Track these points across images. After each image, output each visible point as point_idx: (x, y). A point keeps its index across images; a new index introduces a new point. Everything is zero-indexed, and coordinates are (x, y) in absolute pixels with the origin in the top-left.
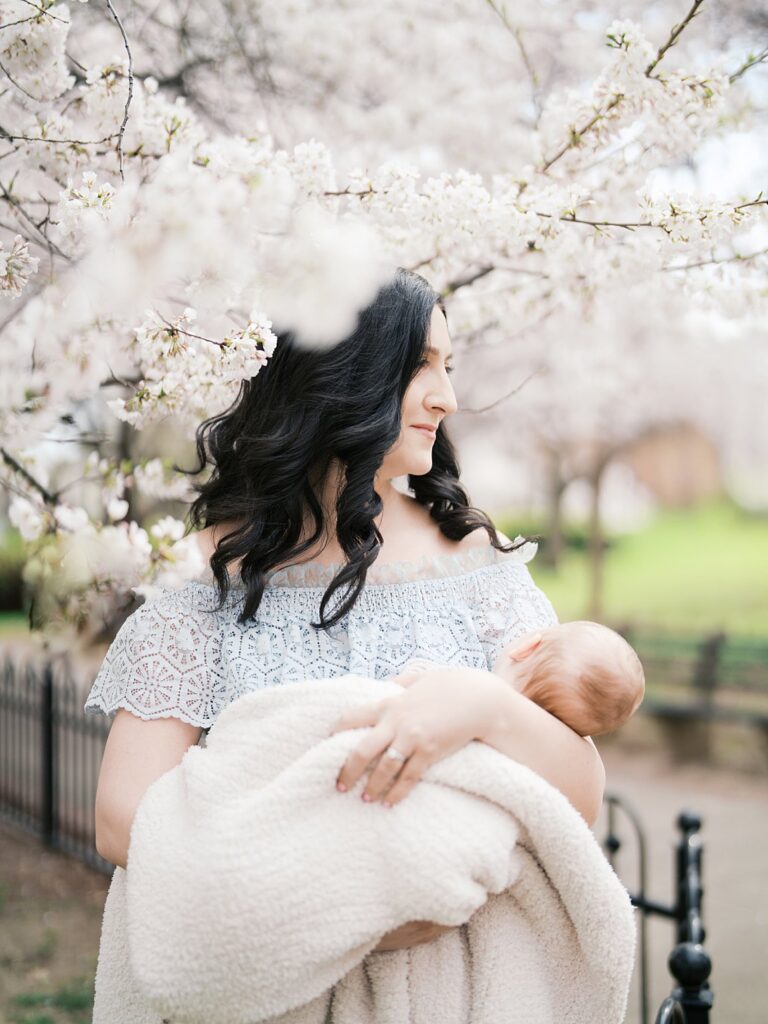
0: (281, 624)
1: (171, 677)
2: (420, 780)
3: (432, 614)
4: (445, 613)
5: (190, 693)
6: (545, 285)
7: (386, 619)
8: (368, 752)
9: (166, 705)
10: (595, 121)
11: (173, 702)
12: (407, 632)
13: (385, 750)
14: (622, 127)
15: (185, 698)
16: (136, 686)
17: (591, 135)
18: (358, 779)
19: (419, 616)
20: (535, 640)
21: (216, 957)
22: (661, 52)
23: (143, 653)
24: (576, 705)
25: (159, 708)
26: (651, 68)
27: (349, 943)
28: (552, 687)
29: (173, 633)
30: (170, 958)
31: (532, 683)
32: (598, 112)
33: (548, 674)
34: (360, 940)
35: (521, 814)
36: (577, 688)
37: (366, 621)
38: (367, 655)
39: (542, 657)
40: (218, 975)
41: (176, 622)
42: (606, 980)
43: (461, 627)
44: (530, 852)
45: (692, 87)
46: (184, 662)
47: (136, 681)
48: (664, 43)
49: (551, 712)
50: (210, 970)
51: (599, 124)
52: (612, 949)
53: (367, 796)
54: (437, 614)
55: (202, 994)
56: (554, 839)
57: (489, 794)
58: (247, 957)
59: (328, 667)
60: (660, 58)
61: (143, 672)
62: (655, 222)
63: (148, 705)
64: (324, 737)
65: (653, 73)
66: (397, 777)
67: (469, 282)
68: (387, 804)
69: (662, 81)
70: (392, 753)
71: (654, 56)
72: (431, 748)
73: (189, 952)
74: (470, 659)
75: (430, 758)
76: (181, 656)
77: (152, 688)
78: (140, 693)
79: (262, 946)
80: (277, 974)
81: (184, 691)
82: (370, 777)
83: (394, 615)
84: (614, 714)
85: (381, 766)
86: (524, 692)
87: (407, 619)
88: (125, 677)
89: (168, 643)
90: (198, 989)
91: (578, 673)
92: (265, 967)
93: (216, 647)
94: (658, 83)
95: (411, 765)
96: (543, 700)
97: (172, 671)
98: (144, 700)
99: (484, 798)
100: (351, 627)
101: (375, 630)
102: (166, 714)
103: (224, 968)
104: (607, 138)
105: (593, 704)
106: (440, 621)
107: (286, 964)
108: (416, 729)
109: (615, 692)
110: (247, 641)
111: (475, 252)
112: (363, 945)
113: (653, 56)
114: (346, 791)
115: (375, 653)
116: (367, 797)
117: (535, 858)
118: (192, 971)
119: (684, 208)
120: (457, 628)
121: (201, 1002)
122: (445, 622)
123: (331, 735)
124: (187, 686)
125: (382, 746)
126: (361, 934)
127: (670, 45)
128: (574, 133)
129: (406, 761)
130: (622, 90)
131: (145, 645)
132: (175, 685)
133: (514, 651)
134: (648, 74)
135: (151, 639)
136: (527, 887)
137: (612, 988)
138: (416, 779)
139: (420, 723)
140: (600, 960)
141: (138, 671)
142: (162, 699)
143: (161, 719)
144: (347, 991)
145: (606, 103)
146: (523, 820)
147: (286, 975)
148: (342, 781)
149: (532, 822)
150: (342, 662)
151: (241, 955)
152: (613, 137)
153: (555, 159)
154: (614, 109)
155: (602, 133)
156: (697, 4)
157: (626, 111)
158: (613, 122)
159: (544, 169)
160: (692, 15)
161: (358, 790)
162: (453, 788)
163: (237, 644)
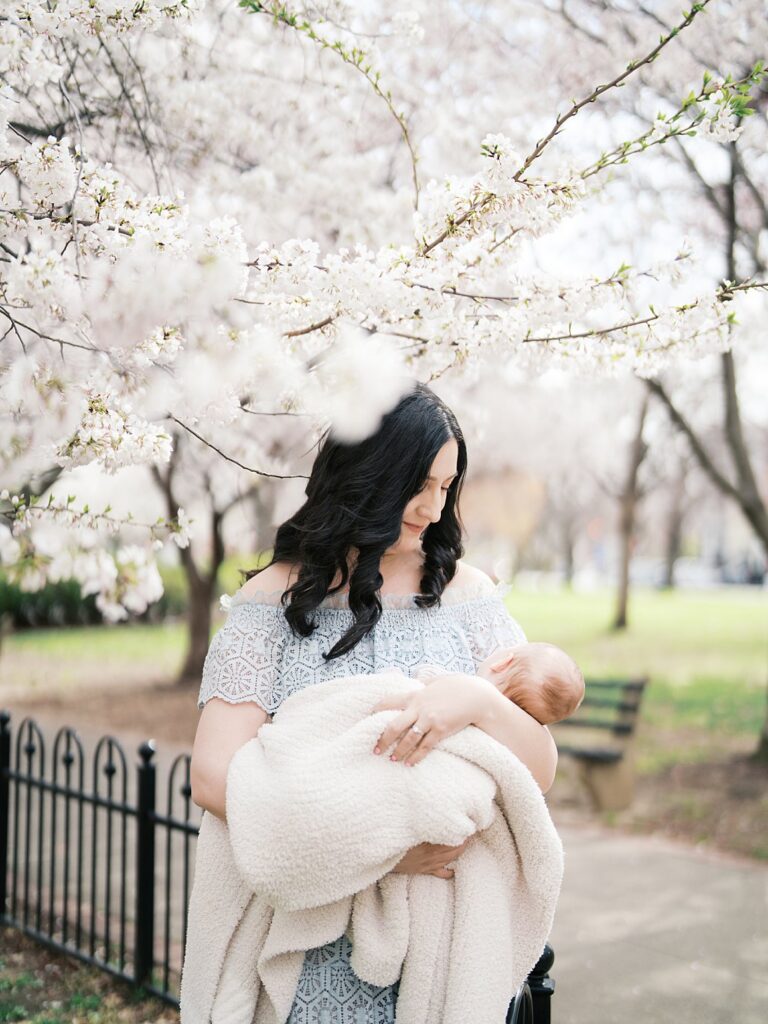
0: (327, 634)
1: (249, 673)
2: (434, 748)
3: (436, 629)
4: (445, 630)
5: (263, 685)
7: (402, 633)
8: (400, 727)
9: (247, 692)
10: (469, 215)
11: (251, 691)
12: (417, 642)
13: (411, 727)
15: (260, 688)
16: (225, 681)
17: (466, 225)
18: (390, 745)
19: (427, 632)
20: (510, 658)
21: (303, 857)
22: (528, 161)
23: (229, 657)
24: (540, 704)
25: (243, 694)
26: (520, 173)
27: (386, 854)
28: (522, 692)
29: (251, 643)
30: (268, 859)
31: (509, 689)
32: (473, 206)
33: (520, 683)
34: (393, 852)
35: (499, 778)
36: (540, 693)
37: (387, 635)
38: (388, 658)
39: (516, 670)
40: (303, 870)
41: (252, 635)
42: (540, 901)
43: (456, 641)
44: (499, 805)
45: (554, 191)
46: (259, 662)
47: (225, 677)
48: (531, 155)
49: (523, 709)
50: (298, 866)
51: (474, 216)
52: (547, 880)
53: (396, 757)
54: (440, 630)
55: (291, 883)
56: (517, 798)
57: (478, 762)
58: (322, 857)
59: (360, 664)
60: (527, 166)
61: (230, 670)
63: (234, 693)
64: (367, 714)
65: (521, 178)
66: (418, 745)
68: (408, 764)
69: (528, 185)
70: (416, 729)
72: (442, 728)
73: (282, 856)
74: (461, 664)
75: (441, 735)
76: (256, 657)
77: (236, 681)
78: (228, 685)
79: (333, 851)
80: (340, 870)
81: (259, 683)
82: (398, 744)
83: (408, 631)
84: (564, 710)
85: (407, 738)
86: (504, 693)
87: (417, 633)
88: (216, 675)
89: (246, 649)
90: (289, 880)
91: (542, 683)
92: (333, 866)
93: (280, 651)
94: (524, 186)
95: (427, 739)
96: (518, 701)
97: (249, 668)
99: (475, 764)
100: (376, 638)
101: (392, 641)
102: (248, 699)
103: (308, 865)
104: (480, 229)
105: (551, 704)
106: (442, 634)
107: (347, 864)
108: (433, 714)
109: (566, 696)
110: (304, 647)
112: (395, 856)
113: (521, 164)
114: (379, 754)
115: (393, 656)
116: (394, 758)
117: (502, 810)
118: (285, 868)
120: (454, 641)
121: (290, 888)
122: (446, 635)
123: (374, 712)
124: (261, 679)
125: (410, 724)
126: (394, 848)
127: (535, 156)
128: (452, 223)
129: (424, 736)
130: (494, 191)
131: (230, 652)
132: (253, 678)
133: (494, 665)
134: (516, 179)
135: (233, 648)
136: (496, 829)
137: (544, 908)
138: (429, 748)
139: (437, 711)
140: (537, 886)
141: (226, 671)
142: (244, 688)
143: (244, 703)
144: (362, 907)
145: (480, 199)
146: (499, 782)
147: (345, 872)
148: (380, 746)
149: (504, 784)
150: (370, 662)
151: (319, 856)
153: (435, 244)
154: (487, 205)
155: (476, 225)
156: (559, 124)
157: (497, 207)
158: (485, 215)
159: (425, 252)
160: (554, 133)
161: (389, 752)
162: (456, 755)
163: (297, 651)
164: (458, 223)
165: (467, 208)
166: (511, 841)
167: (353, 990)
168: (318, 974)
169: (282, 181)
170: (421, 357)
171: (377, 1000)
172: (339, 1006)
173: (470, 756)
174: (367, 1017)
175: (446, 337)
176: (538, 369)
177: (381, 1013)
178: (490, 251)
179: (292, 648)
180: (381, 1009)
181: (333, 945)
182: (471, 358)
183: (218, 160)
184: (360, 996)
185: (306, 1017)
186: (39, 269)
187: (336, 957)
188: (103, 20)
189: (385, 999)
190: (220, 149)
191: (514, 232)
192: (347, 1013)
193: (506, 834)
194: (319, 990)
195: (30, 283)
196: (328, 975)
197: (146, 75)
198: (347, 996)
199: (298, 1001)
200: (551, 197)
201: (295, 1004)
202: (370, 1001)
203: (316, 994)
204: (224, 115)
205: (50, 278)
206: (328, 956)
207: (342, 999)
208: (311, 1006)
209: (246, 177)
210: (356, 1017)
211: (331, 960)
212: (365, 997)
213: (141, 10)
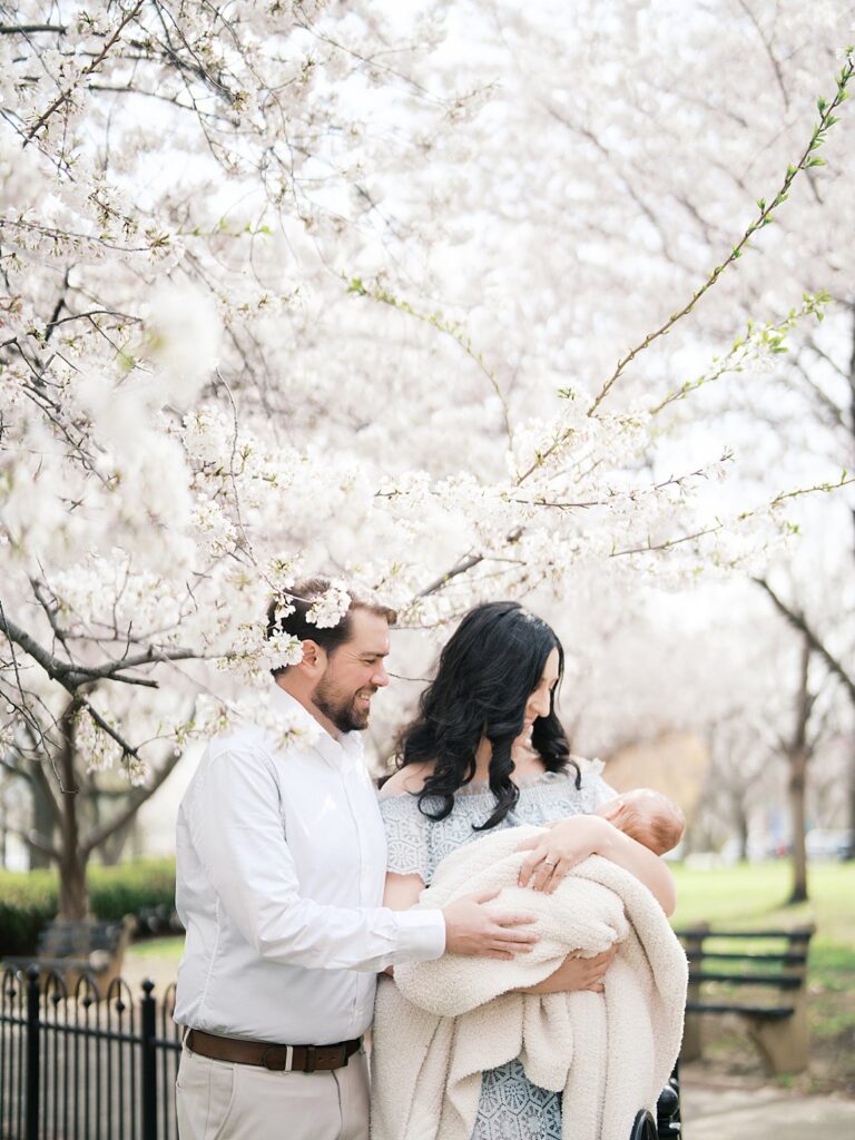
2: (566, 876)
5: (422, 860)
6: (523, 571)
8: (533, 862)
9: (412, 866)
10: (553, 448)
11: (415, 865)
13: (543, 860)
14: (574, 451)
15: (421, 863)
16: (392, 857)
17: (551, 457)
18: (530, 877)
20: (620, 807)
22: (598, 400)
25: (409, 868)
26: (591, 411)
28: (635, 833)
32: (556, 441)
36: (651, 831)
39: (626, 815)
45: (622, 423)
46: (416, 842)
48: (600, 394)
51: (557, 449)
57: (604, 882)
60: (597, 404)
61: (394, 848)
62: (600, 501)
63: (402, 866)
65: (593, 414)
66: (552, 874)
67: (463, 570)
68: (548, 892)
69: (600, 419)
70: (547, 861)
71: (593, 403)
72: (569, 857)
75: (570, 864)
78: (395, 861)
81: (420, 859)
82: (536, 876)
85: (542, 869)
89: (402, 832)
91: (651, 823)
93: (427, 833)
94: (597, 420)
95: (558, 869)
96: (635, 836)
97: (410, 847)
98: (399, 863)
102: (414, 871)
104: (563, 459)
105: (660, 838)
108: (560, 848)
109: (670, 830)
110: (447, 827)
111: (466, 548)
114: (523, 886)
116: (535, 888)
119: (618, 490)
124: (421, 855)
125: (543, 857)
127: (603, 395)
128: (539, 456)
129: (555, 866)
130: (572, 427)
132: (413, 855)
133: (608, 814)
134: (589, 415)
135: (392, 833)
138: (562, 876)
141: (391, 849)
142: (409, 863)
145: (561, 435)
148: (522, 879)
152: (567, 457)
153: (526, 476)
154: (567, 439)
155: (559, 455)
156: (620, 367)
157: (576, 440)
158: (567, 448)
159: (519, 483)
160: (617, 376)
161: (531, 885)
162: (586, 878)
163: (442, 832)
164: (545, 456)
165: (552, 443)
166: (642, 952)
167: (525, 1102)
168: (494, 1092)
169: (395, 436)
170: (524, 583)
171: (546, 1109)
172: (515, 1117)
173: (597, 878)
174: (539, 1124)
175: (543, 558)
176: (629, 589)
177: (550, 1120)
178: (576, 482)
179: (437, 830)
180: (550, 1116)
181: (503, 1067)
182: (566, 573)
183: (334, 421)
184: (531, 1107)
185: (491, 1130)
186: (204, 515)
187: (507, 1076)
188: (233, 310)
189: (552, 1107)
190: (335, 412)
191: (596, 465)
192: (522, 1122)
193: (637, 946)
194: (497, 1106)
195: (197, 527)
196: (503, 1094)
197: (265, 351)
198: (520, 1107)
199: (480, 1117)
200: (620, 427)
201: (478, 1120)
202: (540, 1110)
203: (495, 1110)
204: (340, 381)
205: (212, 523)
206: (500, 1076)
207: (516, 1111)
208: (492, 1120)
209: (362, 435)
210: (529, 1125)
211: (503, 1079)
212: (535, 1107)
213: (264, 302)
